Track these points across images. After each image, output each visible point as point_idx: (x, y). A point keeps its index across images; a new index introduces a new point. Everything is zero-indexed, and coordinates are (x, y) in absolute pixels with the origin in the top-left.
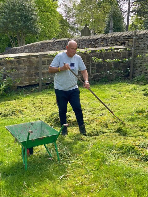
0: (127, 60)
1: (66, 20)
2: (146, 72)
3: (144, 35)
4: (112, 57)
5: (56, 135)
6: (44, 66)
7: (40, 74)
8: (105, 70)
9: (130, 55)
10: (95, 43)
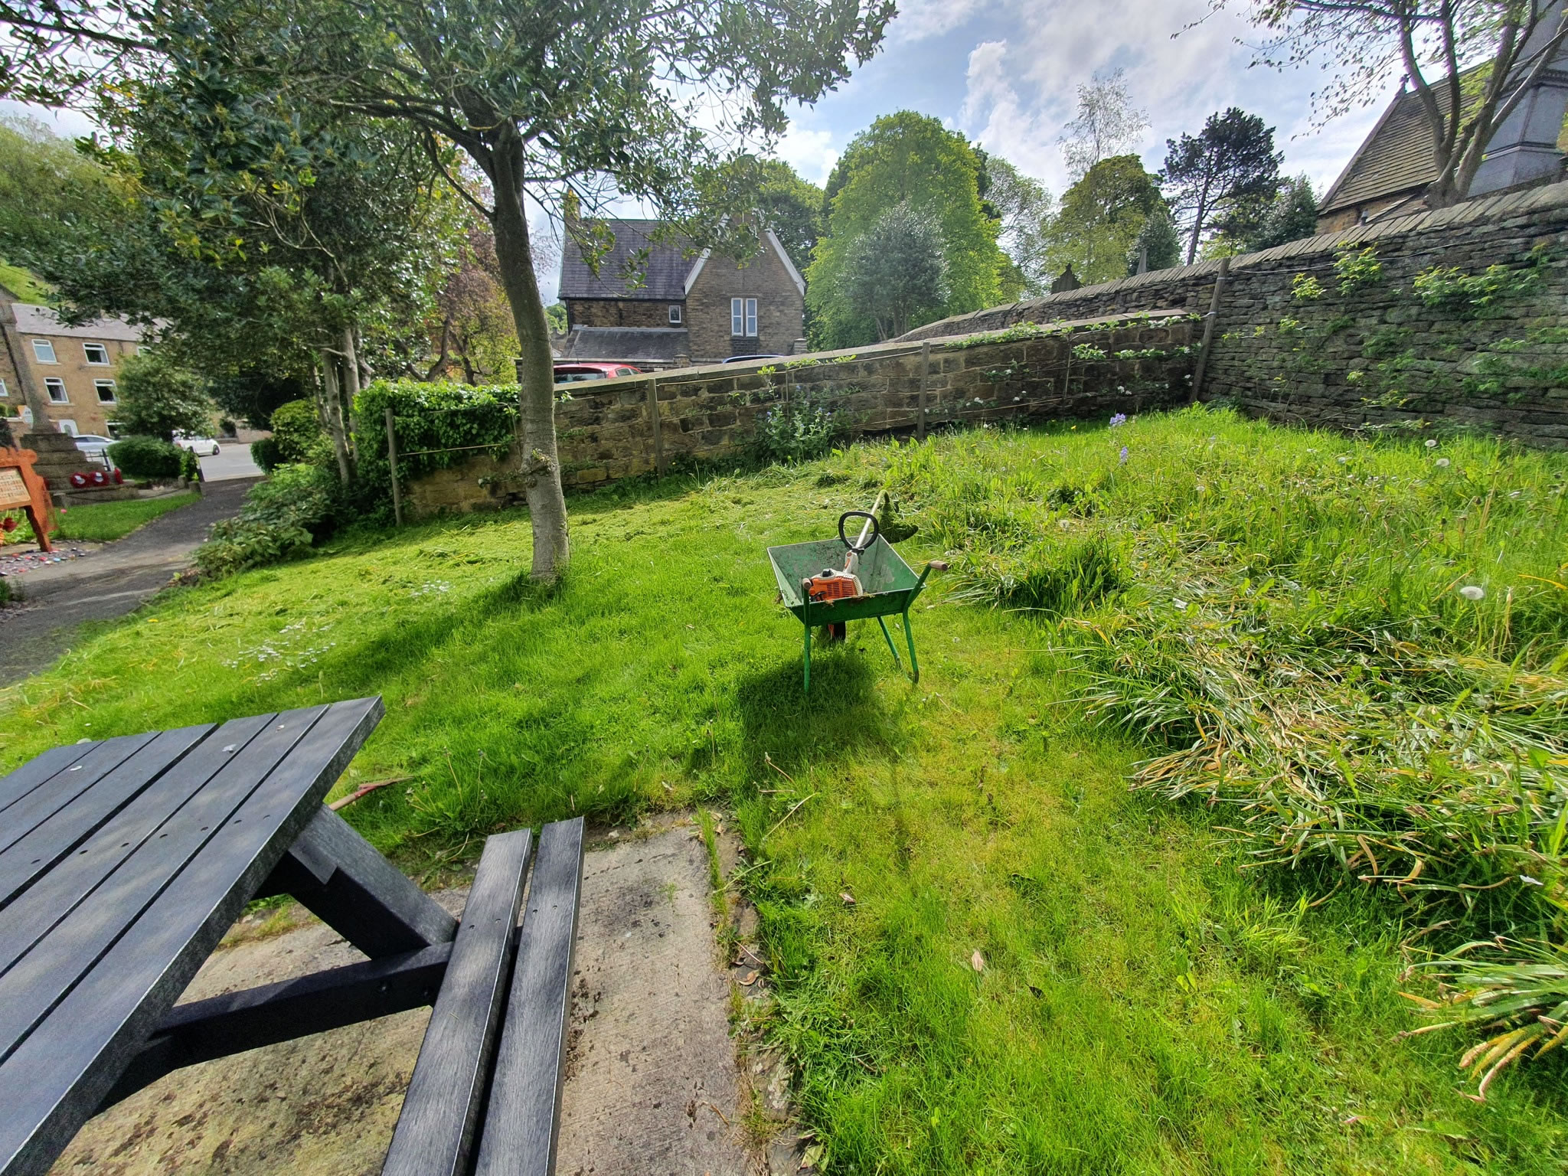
0: (1186, 350)
1: (1019, 267)
2: (1249, 385)
3: (1257, 266)
4: (1137, 343)
5: (908, 592)
6: (935, 377)
7: (922, 398)
8: (1111, 383)
9: (1197, 335)
10: (1090, 306)
